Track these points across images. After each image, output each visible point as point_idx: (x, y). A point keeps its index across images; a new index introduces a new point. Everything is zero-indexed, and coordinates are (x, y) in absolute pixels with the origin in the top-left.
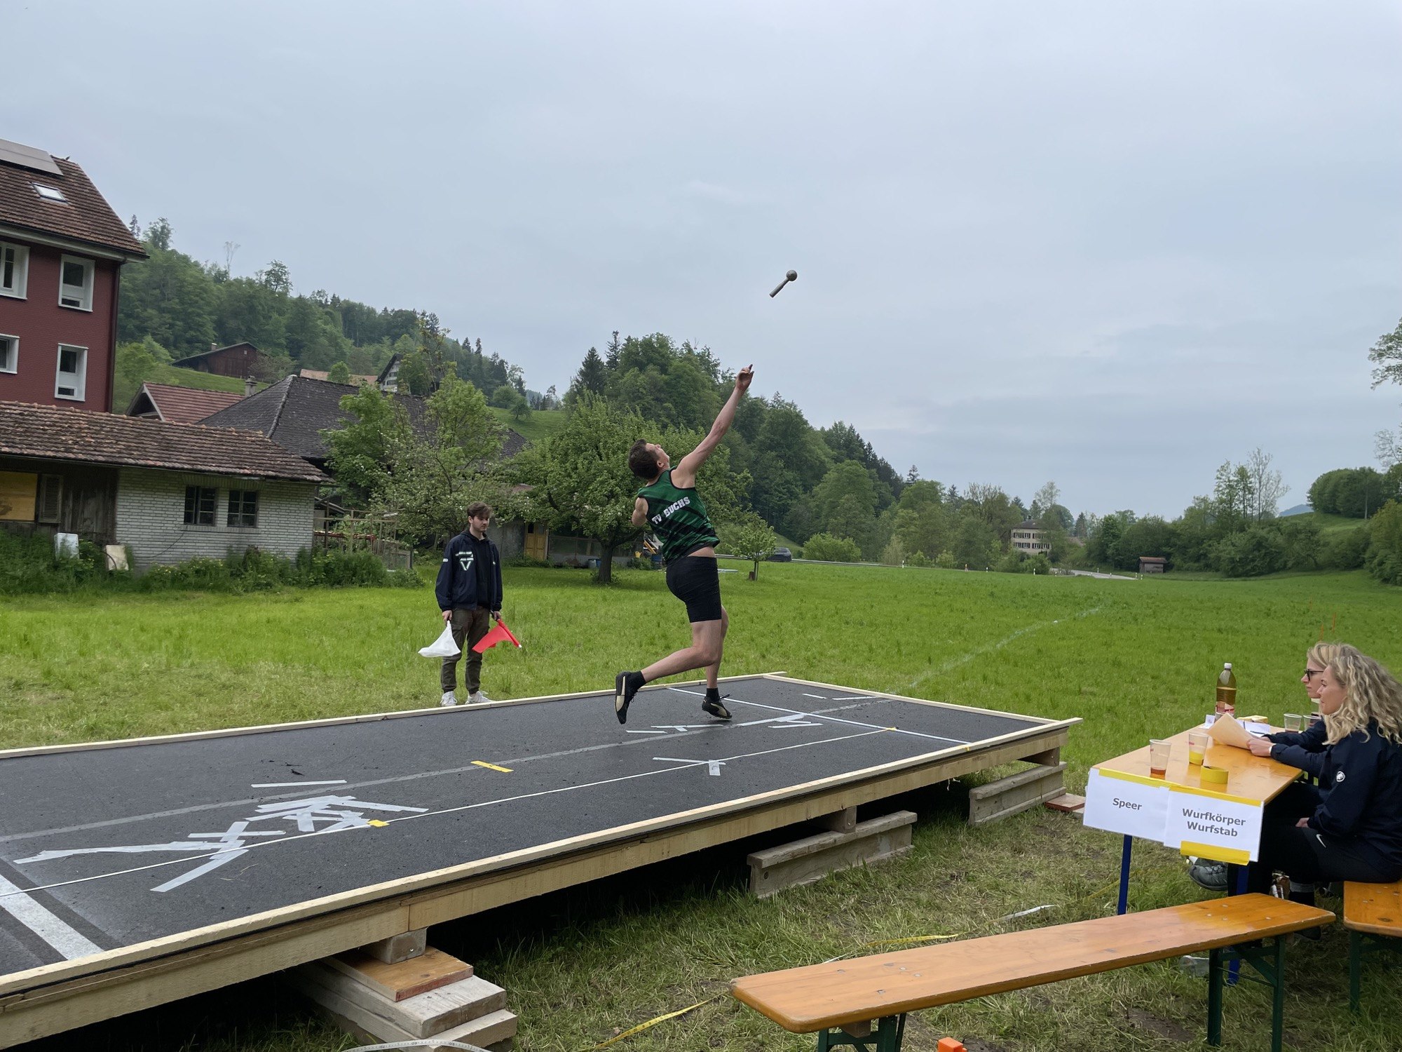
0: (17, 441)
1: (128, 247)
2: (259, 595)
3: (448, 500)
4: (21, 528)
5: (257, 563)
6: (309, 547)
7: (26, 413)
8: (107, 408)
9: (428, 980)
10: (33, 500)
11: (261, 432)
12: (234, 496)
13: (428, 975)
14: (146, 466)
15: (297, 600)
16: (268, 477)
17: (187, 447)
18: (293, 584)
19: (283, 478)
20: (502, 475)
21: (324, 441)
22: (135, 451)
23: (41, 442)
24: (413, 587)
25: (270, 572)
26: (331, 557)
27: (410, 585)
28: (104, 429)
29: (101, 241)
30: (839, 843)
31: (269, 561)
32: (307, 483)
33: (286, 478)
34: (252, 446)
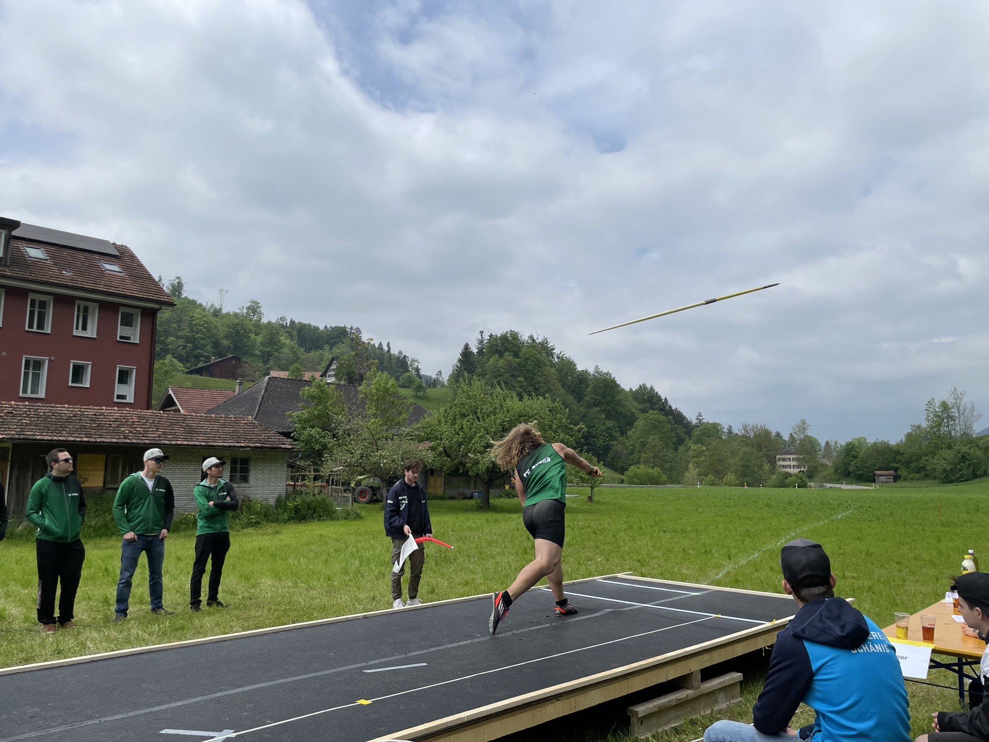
0: (93, 433)
1: (162, 299)
2: (251, 530)
3: (376, 456)
4: (94, 493)
5: (249, 508)
6: (283, 494)
7: (98, 414)
8: (148, 407)
10: (102, 473)
11: (249, 417)
12: (234, 461)
14: (177, 445)
15: (277, 533)
16: (256, 447)
17: (203, 430)
18: (274, 522)
19: (266, 447)
20: (412, 436)
21: (290, 420)
22: (169, 435)
23: (108, 433)
24: (355, 519)
25: (258, 513)
26: (299, 501)
27: (352, 518)
28: (149, 421)
29: (145, 297)
30: (690, 698)
31: (257, 506)
32: (283, 450)
33: (269, 447)
34: (246, 427)
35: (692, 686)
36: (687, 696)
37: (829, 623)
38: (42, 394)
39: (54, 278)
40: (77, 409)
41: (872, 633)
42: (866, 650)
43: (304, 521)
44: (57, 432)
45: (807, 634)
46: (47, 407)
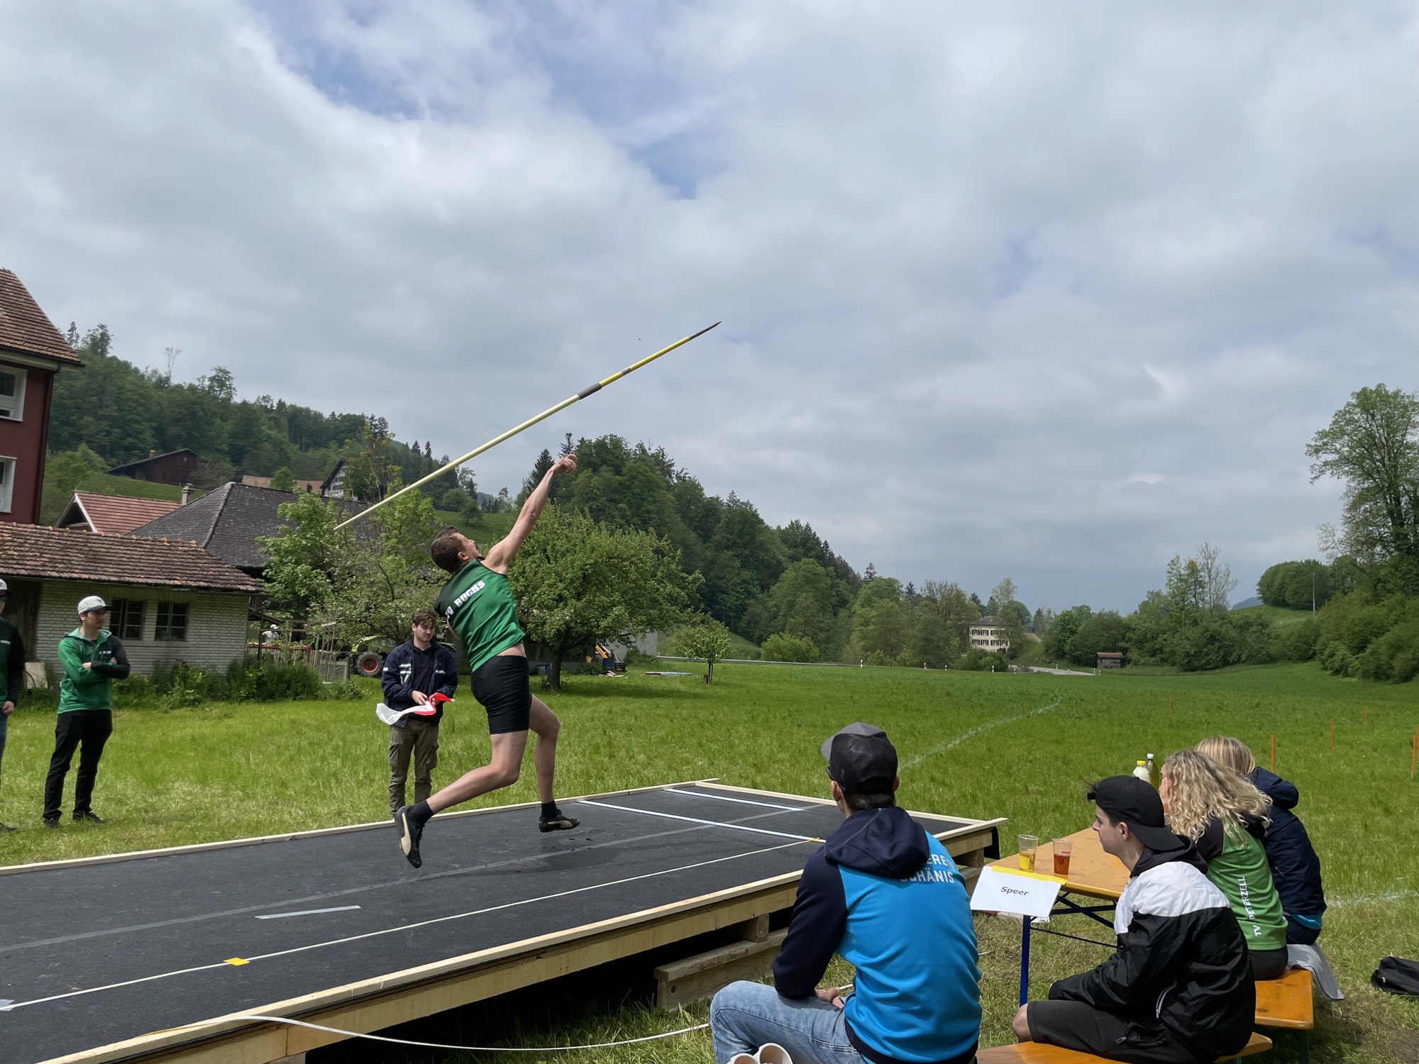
1: (63, 356)
2: (184, 711)
3: (391, 607)
5: (185, 678)
6: (241, 658)
8: (35, 519)
11: (194, 542)
12: (163, 607)
14: (71, 578)
15: (226, 716)
16: (199, 588)
17: (116, 559)
18: (223, 700)
19: (215, 588)
21: (262, 549)
22: (59, 563)
24: (351, 699)
25: (199, 688)
26: (264, 670)
27: (348, 698)
28: (29, 541)
29: (34, 350)
30: (750, 953)
31: (198, 675)
32: (241, 593)
33: (219, 588)
34: (184, 556)
35: (756, 937)
36: (747, 951)
37: (876, 843)
41: (933, 856)
42: (922, 878)
43: (270, 700)
45: (843, 858)
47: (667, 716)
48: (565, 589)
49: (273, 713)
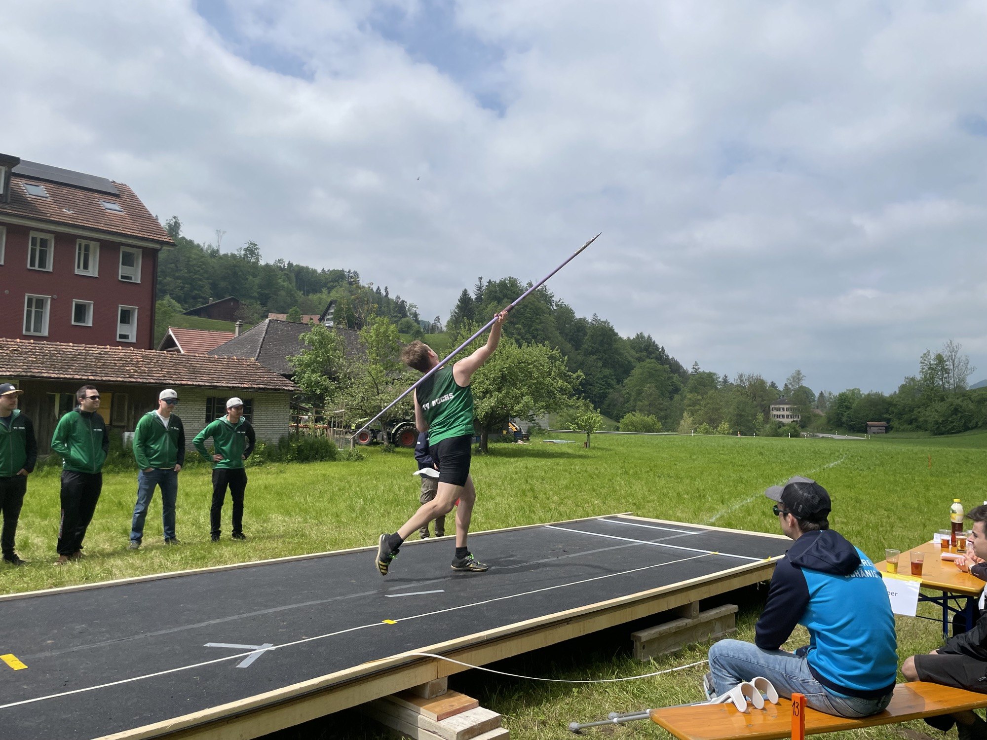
0: (99, 372)
1: (163, 240)
2: (255, 469)
3: (377, 399)
6: (286, 434)
7: (102, 353)
8: (151, 347)
9: (454, 708)
10: (110, 410)
11: (253, 359)
13: (453, 706)
14: (182, 384)
15: (281, 472)
16: (260, 388)
17: (206, 371)
18: (277, 462)
19: (270, 389)
21: (291, 363)
22: (173, 375)
23: (113, 372)
24: (356, 460)
25: (262, 454)
26: (301, 442)
27: (354, 459)
28: (153, 361)
29: (146, 236)
30: (688, 626)
31: (262, 446)
32: (285, 392)
33: (272, 389)
34: (248, 368)
35: (692, 615)
36: (687, 624)
38: (45, 332)
39: (55, 216)
40: (82, 347)
42: (858, 575)
43: (307, 461)
44: (64, 370)
45: (805, 563)
46: (52, 345)
47: (566, 471)
48: (490, 385)
49: (310, 470)
